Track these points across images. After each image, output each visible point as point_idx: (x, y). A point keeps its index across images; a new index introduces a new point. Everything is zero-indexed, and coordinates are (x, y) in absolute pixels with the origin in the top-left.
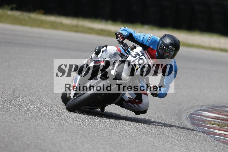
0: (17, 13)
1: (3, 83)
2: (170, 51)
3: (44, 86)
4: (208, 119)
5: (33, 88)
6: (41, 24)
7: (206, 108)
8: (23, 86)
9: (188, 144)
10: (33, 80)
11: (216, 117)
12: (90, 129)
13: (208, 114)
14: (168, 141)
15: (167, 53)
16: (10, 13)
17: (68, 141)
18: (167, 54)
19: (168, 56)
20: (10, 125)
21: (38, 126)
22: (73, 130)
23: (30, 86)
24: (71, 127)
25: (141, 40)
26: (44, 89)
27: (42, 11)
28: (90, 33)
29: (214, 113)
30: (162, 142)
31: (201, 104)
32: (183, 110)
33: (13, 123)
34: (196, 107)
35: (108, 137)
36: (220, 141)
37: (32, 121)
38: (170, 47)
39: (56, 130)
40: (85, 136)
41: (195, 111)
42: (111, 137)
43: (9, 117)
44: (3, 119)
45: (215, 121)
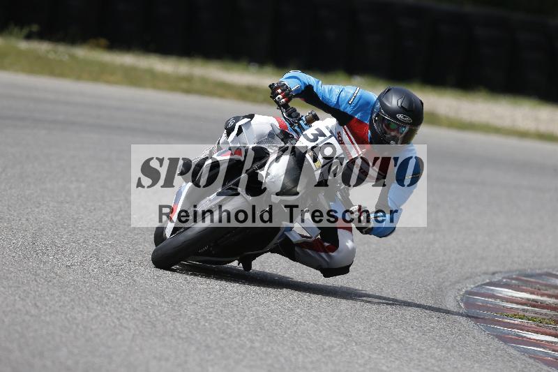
0: (43, 47)
1: (8, 216)
2: (399, 126)
3: (109, 225)
4: (510, 305)
5: (81, 230)
6: (100, 74)
7: (504, 278)
8: (56, 225)
9: (459, 366)
10: (82, 209)
11: (528, 300)
12: (220, 329)
13: (510, 294)
14: (411, 360)
15: (393, 130)
16: (24, 45)
17: (167, 360)
18: (393, 134)
19: (395, 136)
20: (24, 321)
21: (94, 321)
22: (179, 332)
23: (75, 226)
24: (174, 325)
25: (334, 100)
26: (107, 233)
27: (103, 41)
28: (221, 96)
29: (522, 291)
30: (397, 362)
31: (492, 269)
32: (447, 284)
33: (32, 316)
34: (480, 276)
35: (265, 349)
36: (538, 359)
37: (80, 309)
38: (400, 116)
39: (137, 333)
40: (208, 347)
41: (478, 286)
42: (272, 349)
43: (22, 299)
44: (7, 305)
45: (527, 311)
